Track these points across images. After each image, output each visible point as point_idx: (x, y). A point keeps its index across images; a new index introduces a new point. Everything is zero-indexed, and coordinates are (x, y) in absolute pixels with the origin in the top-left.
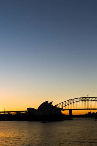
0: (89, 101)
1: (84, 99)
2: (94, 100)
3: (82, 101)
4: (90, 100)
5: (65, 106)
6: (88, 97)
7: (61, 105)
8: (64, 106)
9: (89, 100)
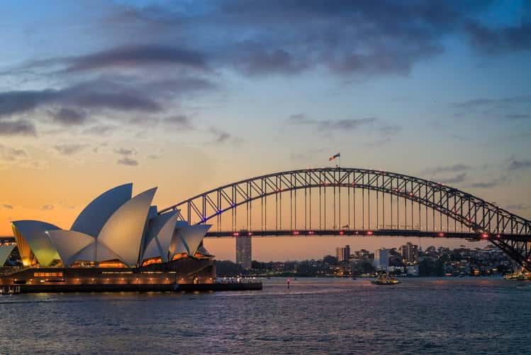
0: (344, 189)
1: (315, 178)
2: (369, 187)
3: (305, 187)
4: (349, 185)
5: (219, 213)
6: (339, 169)
7: (197, 210)
8: (210, 211)
9: (346, 181)
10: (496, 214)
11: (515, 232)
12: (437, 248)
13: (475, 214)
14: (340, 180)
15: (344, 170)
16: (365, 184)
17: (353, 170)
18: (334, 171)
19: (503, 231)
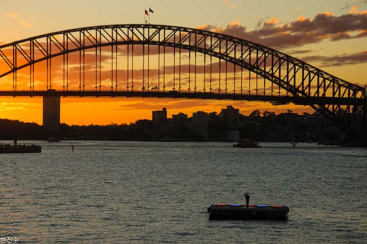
1: (123, 35)
4: (159, 43)
6: (148, 26)
10: (316, 76)
11: (337, 96)
12: (262, 112)
13: (294, 76)
14: (149, 38)
15: (154, 26)
16: (176, 42)
17: (163, 27)
18: (144, 28)
19: (324, 94)
